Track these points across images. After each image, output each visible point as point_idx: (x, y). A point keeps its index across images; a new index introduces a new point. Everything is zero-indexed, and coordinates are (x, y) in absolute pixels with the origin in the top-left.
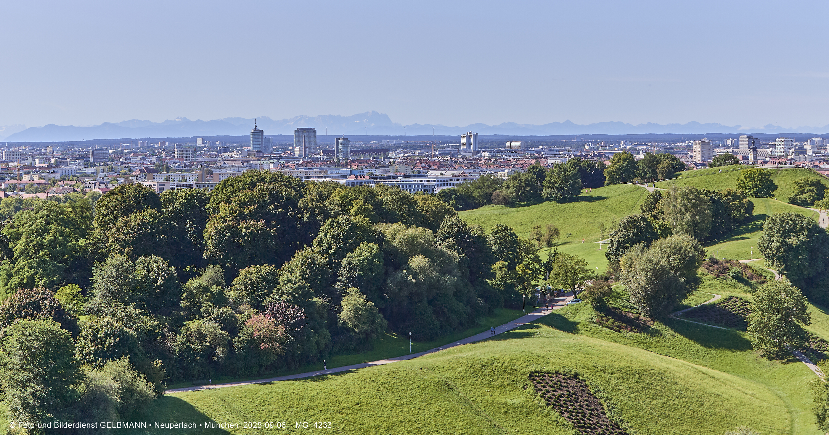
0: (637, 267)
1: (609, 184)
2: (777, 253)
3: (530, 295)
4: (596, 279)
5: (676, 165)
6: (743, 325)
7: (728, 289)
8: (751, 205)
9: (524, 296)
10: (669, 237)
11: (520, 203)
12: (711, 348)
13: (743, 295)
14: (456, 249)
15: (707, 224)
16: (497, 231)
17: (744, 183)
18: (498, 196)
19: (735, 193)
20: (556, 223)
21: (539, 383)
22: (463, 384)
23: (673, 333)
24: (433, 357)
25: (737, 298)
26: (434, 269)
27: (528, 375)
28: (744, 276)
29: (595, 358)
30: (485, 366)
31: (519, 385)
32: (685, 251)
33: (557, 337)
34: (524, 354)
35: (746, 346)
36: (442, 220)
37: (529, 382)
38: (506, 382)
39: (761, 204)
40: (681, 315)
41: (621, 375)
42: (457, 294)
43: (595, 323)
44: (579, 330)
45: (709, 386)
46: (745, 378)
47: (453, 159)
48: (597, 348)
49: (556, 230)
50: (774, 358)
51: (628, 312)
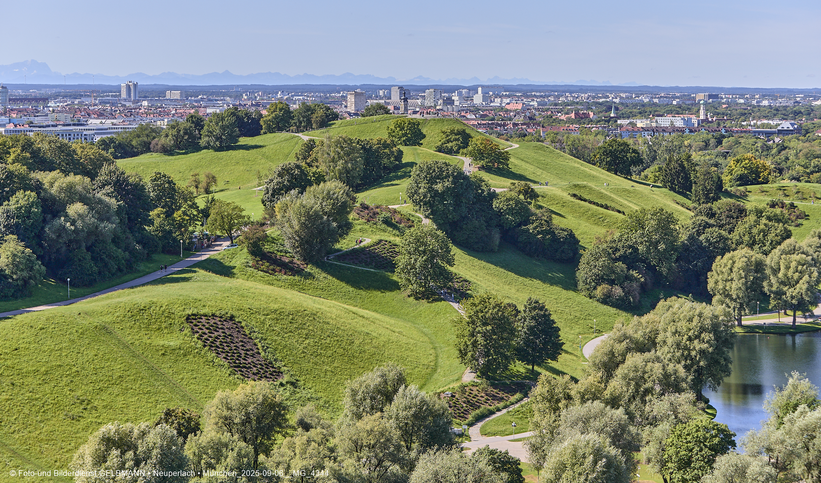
0: (291, 213)
1: (265, 133)
2: (424, 198)
3: (188, 241)
4: (252, 225)
5: (330, 115)
6: (391, 266)
7: (378, 233)
8: (400, 153)
9: (181, 241)
10: (322, 184)
11: (179, 151)
12: (362, 289)
13: (392, 239)
14: (114, 196)
15: (359, 171)
16: (155, 179)
17: (394, 132)
18: (157, 144)
19: (385, 141)
20: (214, 170)
21: (196, 325)
22: (121, 327)
23: (326, 276)
24: (91, 302)
25: (386, 241)
26: (92, 216)
27: (185, 318)
28: (393, 220)
29: (250, 301)
30: (143, 310)
31: (176, 328)
32: (338, 196)
33: (213, 281)
34: (181, 298)
35: (394, 286)
36: (100, 167)
37: (186, 325)
38: (163, 326)
39: (410, 152)
40: (333, 258)
41: (275, 316)
42: (116, 240)
43: (250, 267)
44: (234, 274)
45: (358, 324)
46: (393, 317)
47: (113, 108)
48: (252, 290)
49: (214, 177)
50: (420, 298)
51: (283, 256)
